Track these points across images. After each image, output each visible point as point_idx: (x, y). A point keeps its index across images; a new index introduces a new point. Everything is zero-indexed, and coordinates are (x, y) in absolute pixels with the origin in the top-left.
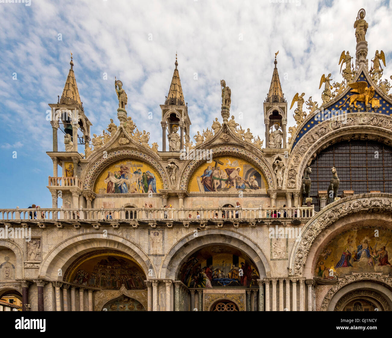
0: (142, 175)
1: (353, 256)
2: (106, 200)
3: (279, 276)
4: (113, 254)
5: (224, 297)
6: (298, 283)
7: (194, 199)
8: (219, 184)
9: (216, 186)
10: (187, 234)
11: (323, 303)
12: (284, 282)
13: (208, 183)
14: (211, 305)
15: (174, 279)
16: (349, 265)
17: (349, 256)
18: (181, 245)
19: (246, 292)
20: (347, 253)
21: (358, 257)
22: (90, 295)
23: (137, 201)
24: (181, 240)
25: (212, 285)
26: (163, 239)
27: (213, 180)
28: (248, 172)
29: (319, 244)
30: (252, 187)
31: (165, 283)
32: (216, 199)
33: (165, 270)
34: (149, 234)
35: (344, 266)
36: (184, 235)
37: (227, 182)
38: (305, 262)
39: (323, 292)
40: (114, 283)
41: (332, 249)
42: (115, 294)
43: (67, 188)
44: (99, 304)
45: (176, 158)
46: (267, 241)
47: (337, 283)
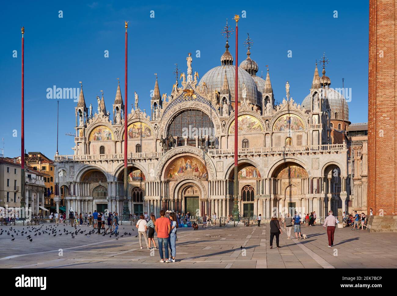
0: (107, 132)
2: (94, 143)
3: (151, 180)
4: (96, 170)
6: (158, 183)
9: (134, 136)
13: (131, 134)
14: (132, 189)
15: (116, 181)
16: (183, 172)
17: (183, 168)
21: (186, 168)
22: (89, 185)
23: (105, 144)
25: (133, 180)
26: (112, 166)
28: (146, 129)
30: (147, 136)
31: (113, 183)
32: (134, 142)
33: (113, 178)
35: (181, 172)
36: (119, 164)
37: (138, 134)
38: (160, 174)
39: (172, 185)
40: (97, 179)
41: (175, 166)
42: (97, 184)
43: (81, 141)
44: (92, 189)
45: (118, 126)
46: (147, 166)
47: (177, 180)
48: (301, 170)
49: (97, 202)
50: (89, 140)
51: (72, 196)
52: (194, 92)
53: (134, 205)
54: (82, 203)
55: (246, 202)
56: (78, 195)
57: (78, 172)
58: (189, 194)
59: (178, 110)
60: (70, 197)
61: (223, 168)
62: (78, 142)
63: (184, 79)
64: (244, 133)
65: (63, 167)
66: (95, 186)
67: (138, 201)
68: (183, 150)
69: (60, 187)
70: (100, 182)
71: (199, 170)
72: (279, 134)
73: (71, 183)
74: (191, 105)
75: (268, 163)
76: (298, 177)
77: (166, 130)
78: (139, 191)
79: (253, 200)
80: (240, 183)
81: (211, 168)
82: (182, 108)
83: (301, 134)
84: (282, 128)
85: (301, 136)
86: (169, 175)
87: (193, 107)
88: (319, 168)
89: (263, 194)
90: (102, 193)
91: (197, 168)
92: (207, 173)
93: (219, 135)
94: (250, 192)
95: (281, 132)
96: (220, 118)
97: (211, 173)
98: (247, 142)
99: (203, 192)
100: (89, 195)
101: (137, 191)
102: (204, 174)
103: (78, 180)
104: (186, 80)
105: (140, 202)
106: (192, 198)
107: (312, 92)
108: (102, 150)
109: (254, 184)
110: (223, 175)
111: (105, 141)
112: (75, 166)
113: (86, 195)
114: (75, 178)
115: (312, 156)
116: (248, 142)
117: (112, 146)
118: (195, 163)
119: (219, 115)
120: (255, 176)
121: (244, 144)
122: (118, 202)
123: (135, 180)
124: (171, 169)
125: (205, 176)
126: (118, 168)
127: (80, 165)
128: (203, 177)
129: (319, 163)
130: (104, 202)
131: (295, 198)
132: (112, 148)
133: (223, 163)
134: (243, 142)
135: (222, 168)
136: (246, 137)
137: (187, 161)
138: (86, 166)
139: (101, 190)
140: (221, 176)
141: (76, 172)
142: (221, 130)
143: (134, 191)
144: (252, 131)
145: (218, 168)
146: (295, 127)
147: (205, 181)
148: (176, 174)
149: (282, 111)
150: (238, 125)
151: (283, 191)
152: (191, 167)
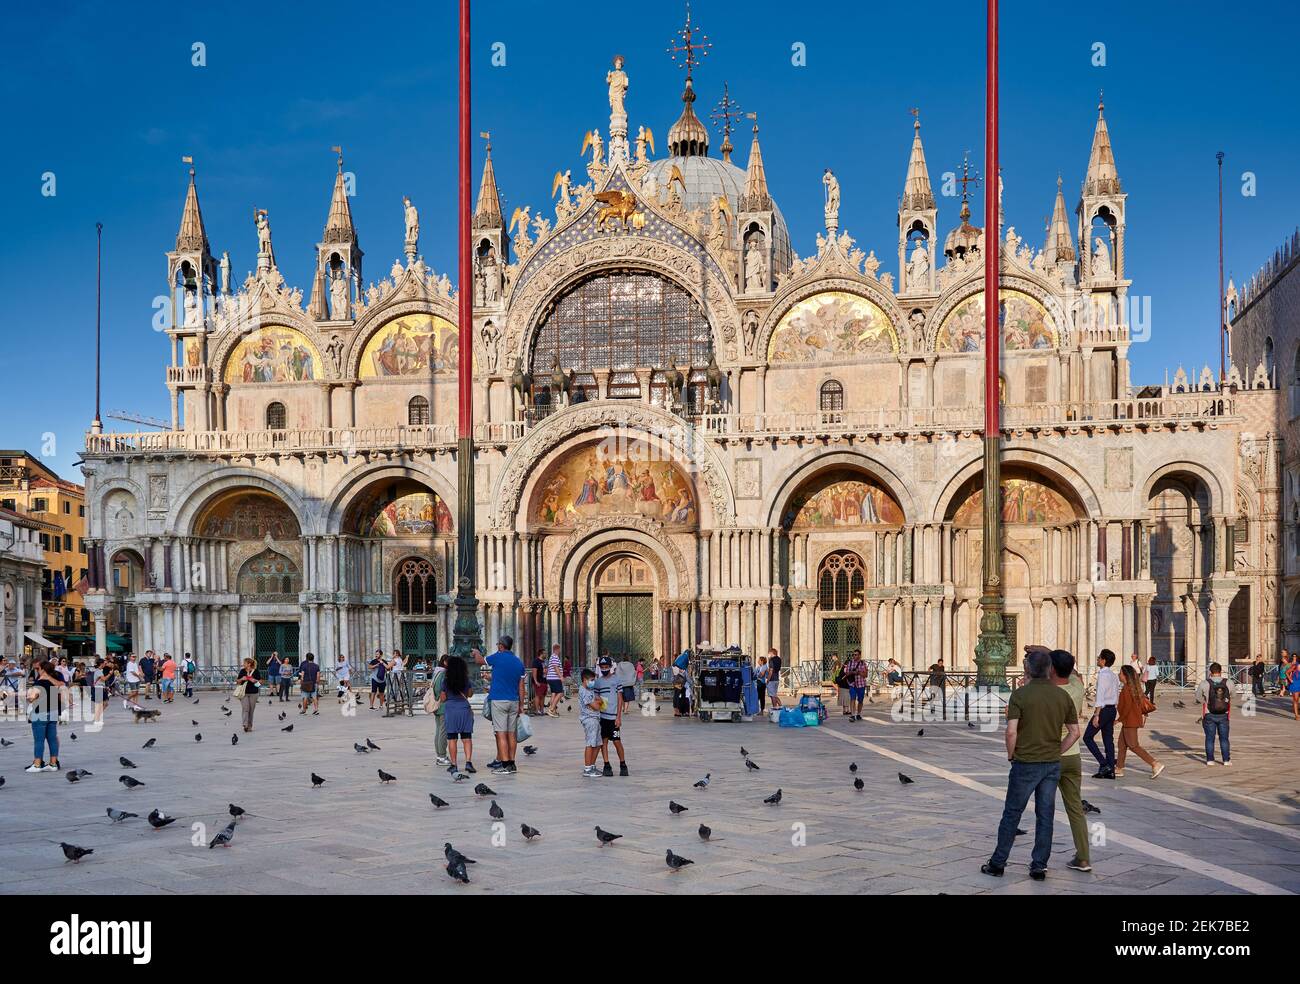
0: (293, 351)
1: (601, 486)
2: (242, 393)
4: (256, 492)
5: (413, 554)
6: (504, 539)
7: (369, 388)
8: (405, 362)
9: (400, 366)
10: (353, 466)
11: (553, 565)
12: (486, 539)
13: (388, 360)
14: (394, 566)
15: (337, 533)
16: (595, 500)
17: (595, 486)
19: (446, 544)
20: (592, 482)
21: (609, 487)
22: (223, 549)
23: (286, 394)
24: (346, 476)
25: (397, 532)
26: (323, 475)
27: (395, 357)
28: (448, 340)
31: (325, 540)
32: (400, 387)
33: (325, 520)
34: (304, 467)
35: (588, 502)
37: (416, 358)
38: (513, 508)
39: (554, 547)
40: (255, 528)
41: (566, 477)
42: (257, 547)
43: (191, 384)
44: (235, 563)
45: (340, 328)
47: (573, 531)
48: (1044, 495)
49: (257, 615)
50: (222, 379)
51: (158, 591)
53: (403, 624)
54: (200, 616)
55: (834, 613)
56: (184, 588)
57: (183, 499)
58: (613, 584)
59: (575, 269)
60: (152, 595)
61: (760, 482)
62: (181, 384)
63: (596, 153)
64: (828, 360)
65: (123, 479)
66: (251, 554)
67: (418, 609)
68: (607, 417)
69: (109, 554)
70: (268, 539)
71: (657, 494)
72: (960, 364)
73: (154, 540)
74: (624, 251)
75: (936, 466)
76: (1032, 519)
77: (528, 345)
78: (422, 572)
79: (858, 604)
80: (814, 543)
81: (716, 485)
82: (588, 263)
83: (1044, 363)
84: (967, 341)
85: (1043, 371)
86: (544, 511)
87: (633, 258)
88: (1132, 486)
89: (912, 581)
90: (277, 580)
91: (652, 486)
93: (734, 364)
94: (850, 574)
95: (965, 357)
96: (739, 302)
97: (715, 501)
98: (836, 392)
99: (672, 577)
100: (225, 587)
101: (413, 572)
102: (678, 509)
103: (184, 530)
104: (605, 158)
105: (427, 613)
106: (624, 600)
107: (1090, 206)
108: (276, 414)
109: (867, 548)
110: (760, 512)
111: (287, 385)
112: (171, 479)
113: (213, 588)
114: (171, 521)
115: (1105, 440)
116: (841, 392)
117: (316, 402)
118: (646, 466)
119: (734, 289)
120: (867, 517)
121: (827, 399)
122: (343, 615)
123: (405, 530)
124: (552, 487)
125: (683, 516)
126: (346, 482)
127: (191, 470)
128: (673, 520)
130: (284, 616)
131: (1019, 597)
132: (313, 410)
133: (761, 467)
134: (822, 392)
135: (757, 484)
136: (836, 373)
138: (216, 475)
139: (273, 567)
140: (751, 515)
141: (173, 497)
142: (740, 344)
143: (404, 571)
144: (857, 351)
145: (741, 486)
146: (1020, 339)
147: (685, 535)
148: (570, 507)
149: (974, 277)
150: (805, 331)
151: (972, 572)
152: (625, 481)
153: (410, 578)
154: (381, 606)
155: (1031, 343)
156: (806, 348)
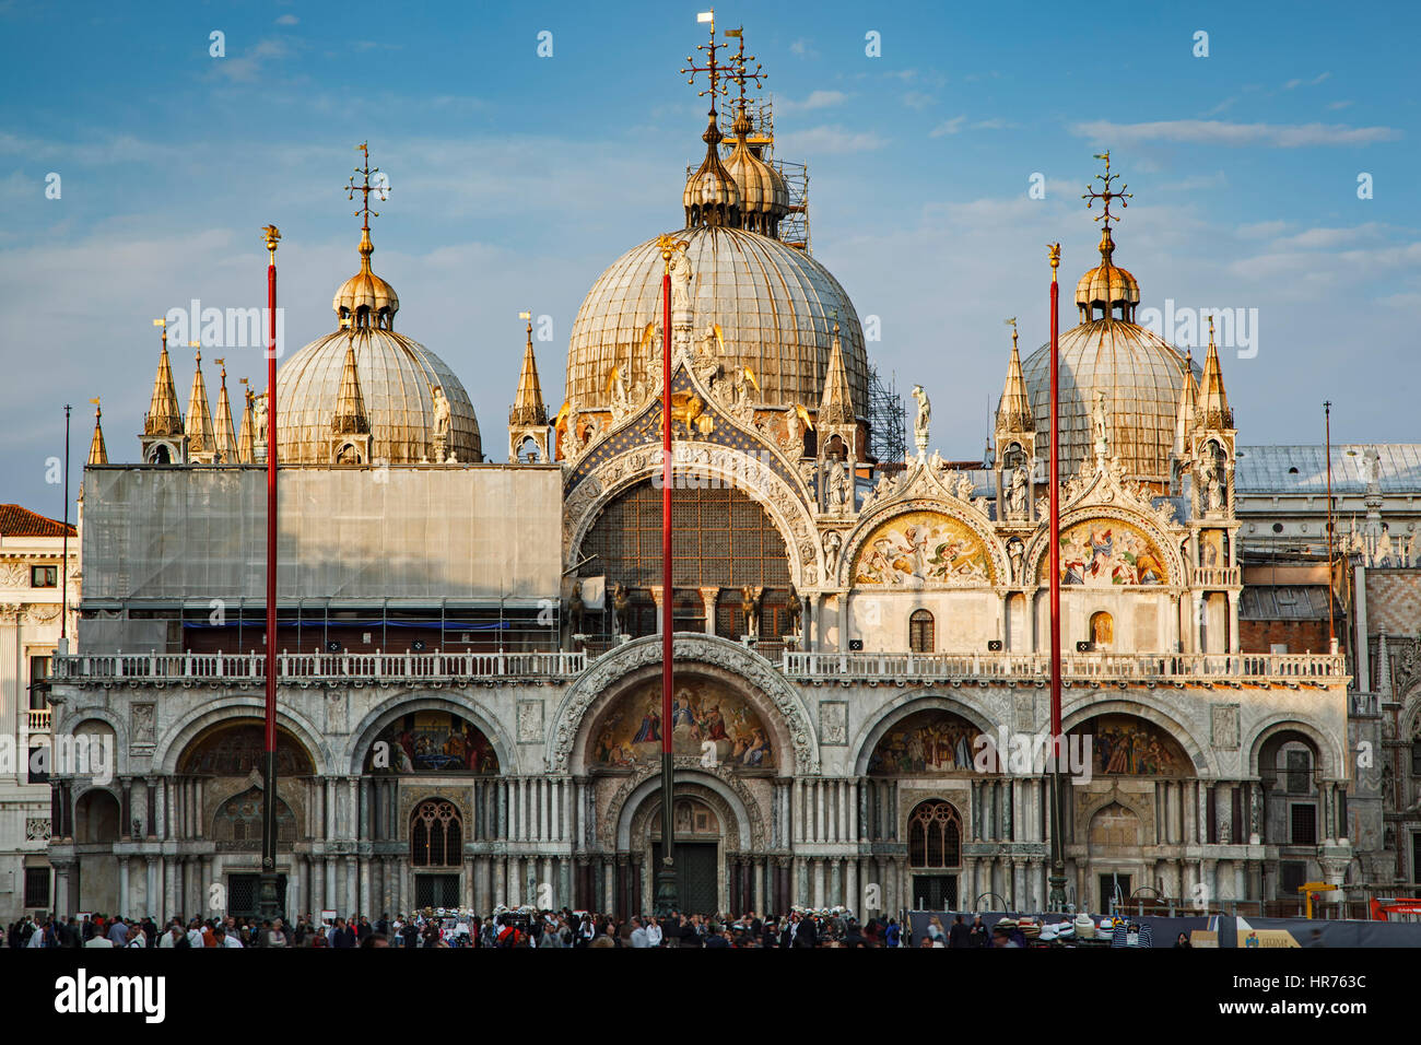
3: (530, 772)
5: (435, 793)
6: (560, 783)
10: (386, 698)
11: (609, 812)
12: (539, 783)
14: (411, 808)
15: (360, 774)
16: (656, 738)
17: (656, 722)
18: (375, 716)
19: (476, 783)
20: (652, 718)
22: (199, 787)
24: (377, 709)
25: (414, 768)
26: (348, 707)
29: (597, 713)
31: (348, 782)
33: (349, 759)
34: (325, 697)
35: (648, 740)
36: (380, 701)
38: (571, 749)
39: (613, 787)
41: (628, 712)
42: (242, 784)
44: (212, 804)
46: (512, 710)
47: (633, 773)
48: (1155, 745)
49: (231, 866)
51: (140, 840)
52: (704, 406)
55: (925, 870)
57: (175, 732)
59: (632, 475)
61: (847, 728)
63: (657, 347)
64: (916, 587)
65: (99, 708)
66: (231, 793)
67: (437, 860)
68: (679, 652)
69: (76, 795)
70: (253, 775)
71: (727, 732)
72: (1063, 597)
73: (136, 780)
75: (1035, 717)
76: (1142, 772)
78: (443, 815)
79: (954, 860)
80: (903, 790)
81: (800, 730)
82: (650, 468)
83: (1154, 601)
84: (1073, 572)
85: (1153, 609)
86: (599, 750)
88: (1239, 745)
89: (1012, 838)
91: (722, 722)
92: (767, 746)
93: (814, 590)
94: (943, 827)
95: (1070, 589)
96: (819, 521)
97: (797, 747)
98: (927, 622)
99: (744, 827)
100: (199, 833)
101: (432, 815)
102: (750, 750)
103: (171, 769)
105: (449, 864)
106: (682, 850)
109: (962, 797)
110: (848, 758)
112: (161, 706)
113: (190, 834)
114: (159, 757)
115: (1212, 696)
116: (933, 621)
118: (714, 702)
119: (813, 507)
120: (962, 763)
121: (917, 630)
122: (365, 868)
123: (426, 768)
124: (610, 723)
125: (757, 758)
127: (186, 699)
128: (746, 761)
129: (1239, 723)
131: (1131, 856)
133: (847, 711)
134: (911, 622)
135: (843, 730)
136: (927, 601)
137: (680, 695)
138: (217, 705)
139: (256, 807)
140: (837, 762)
141: (161, 730)
142: (821, 568)
143: (421, 814)
144: (949, 578)
145: (826, 731)
146: (1128, 574)
147: (759, 781)
148: (627, 745)
149: (1077, 507)
150: (892, 553)
151: (1078, 827)
152: (690, 717)
153: (429, 822)
154: (396, 856)
155: (1140, 576)
156: (893, 572)
